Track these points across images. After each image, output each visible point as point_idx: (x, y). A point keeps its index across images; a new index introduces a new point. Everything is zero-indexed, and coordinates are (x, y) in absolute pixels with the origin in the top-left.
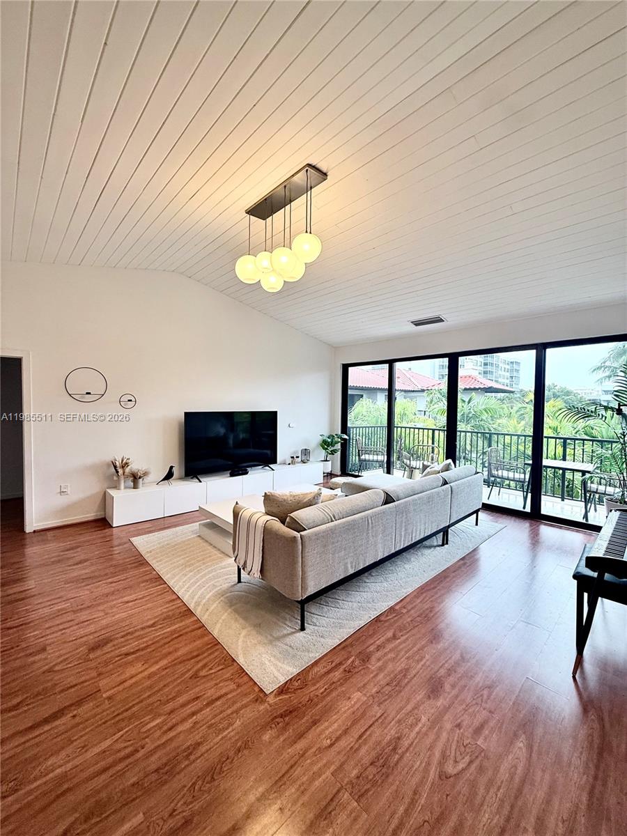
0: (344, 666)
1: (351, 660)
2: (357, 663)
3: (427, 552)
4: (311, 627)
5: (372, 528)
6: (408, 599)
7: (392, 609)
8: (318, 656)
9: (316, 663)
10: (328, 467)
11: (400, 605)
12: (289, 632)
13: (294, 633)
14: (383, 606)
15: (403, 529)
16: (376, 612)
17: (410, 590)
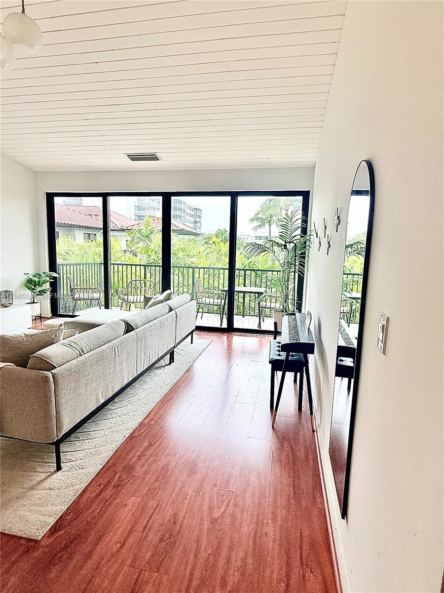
0: (113, 484)
1: (117, 476)
2: (124, 476)
3: (158, 372)
4: (67, 464)
5: (118, 356)
6: (153, 413)
7: (141, 424)
8: (84, 486)
9: (84, 492)
10: (36, 310)
11: (148, 419)
12: (43, 477)
13: (50, 476)
14: (133, 424)
15: (143, 354)
16: (129, 431)
17: (153, 405)
